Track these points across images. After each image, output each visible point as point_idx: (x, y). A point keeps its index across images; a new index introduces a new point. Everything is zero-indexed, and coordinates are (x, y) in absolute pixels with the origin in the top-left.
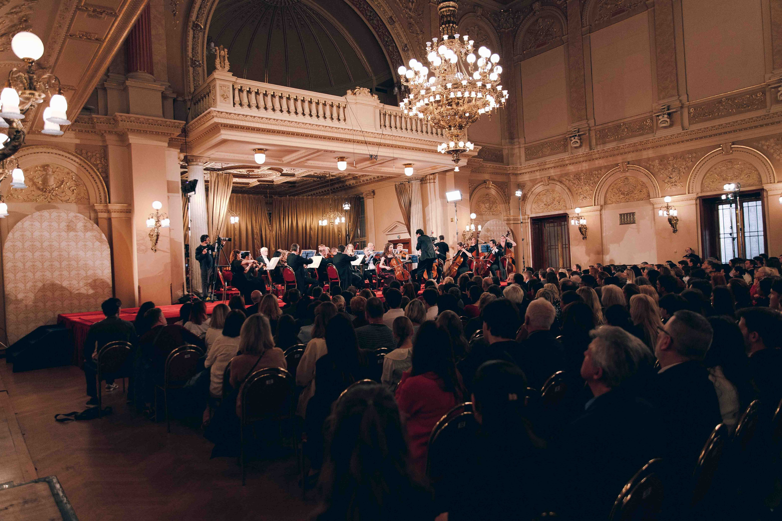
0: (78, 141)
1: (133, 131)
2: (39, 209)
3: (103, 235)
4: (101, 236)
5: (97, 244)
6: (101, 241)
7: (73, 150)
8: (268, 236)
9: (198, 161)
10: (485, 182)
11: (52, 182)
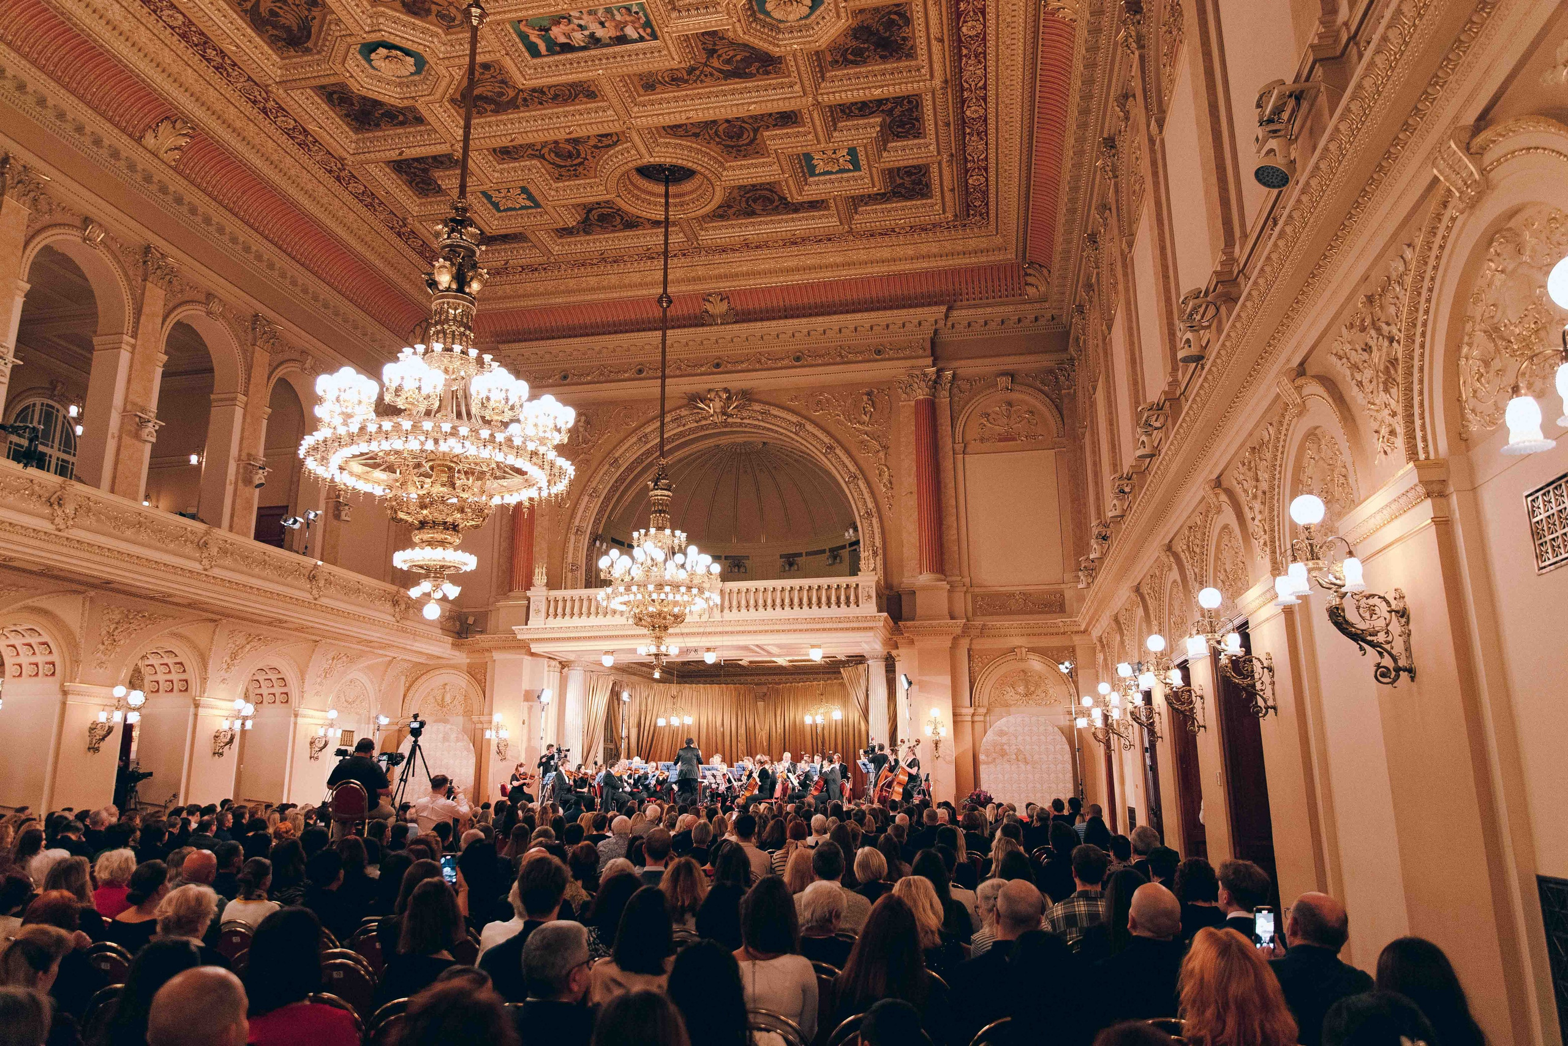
0: (468, 661)
1: (497, 648)
2: (435, 722)
3: (471, 745)
4: (469, 746)
5: (465, 753)
6: (468, 751)
7: (465, 668)
10: (1013, 650)
11: (448, 699)
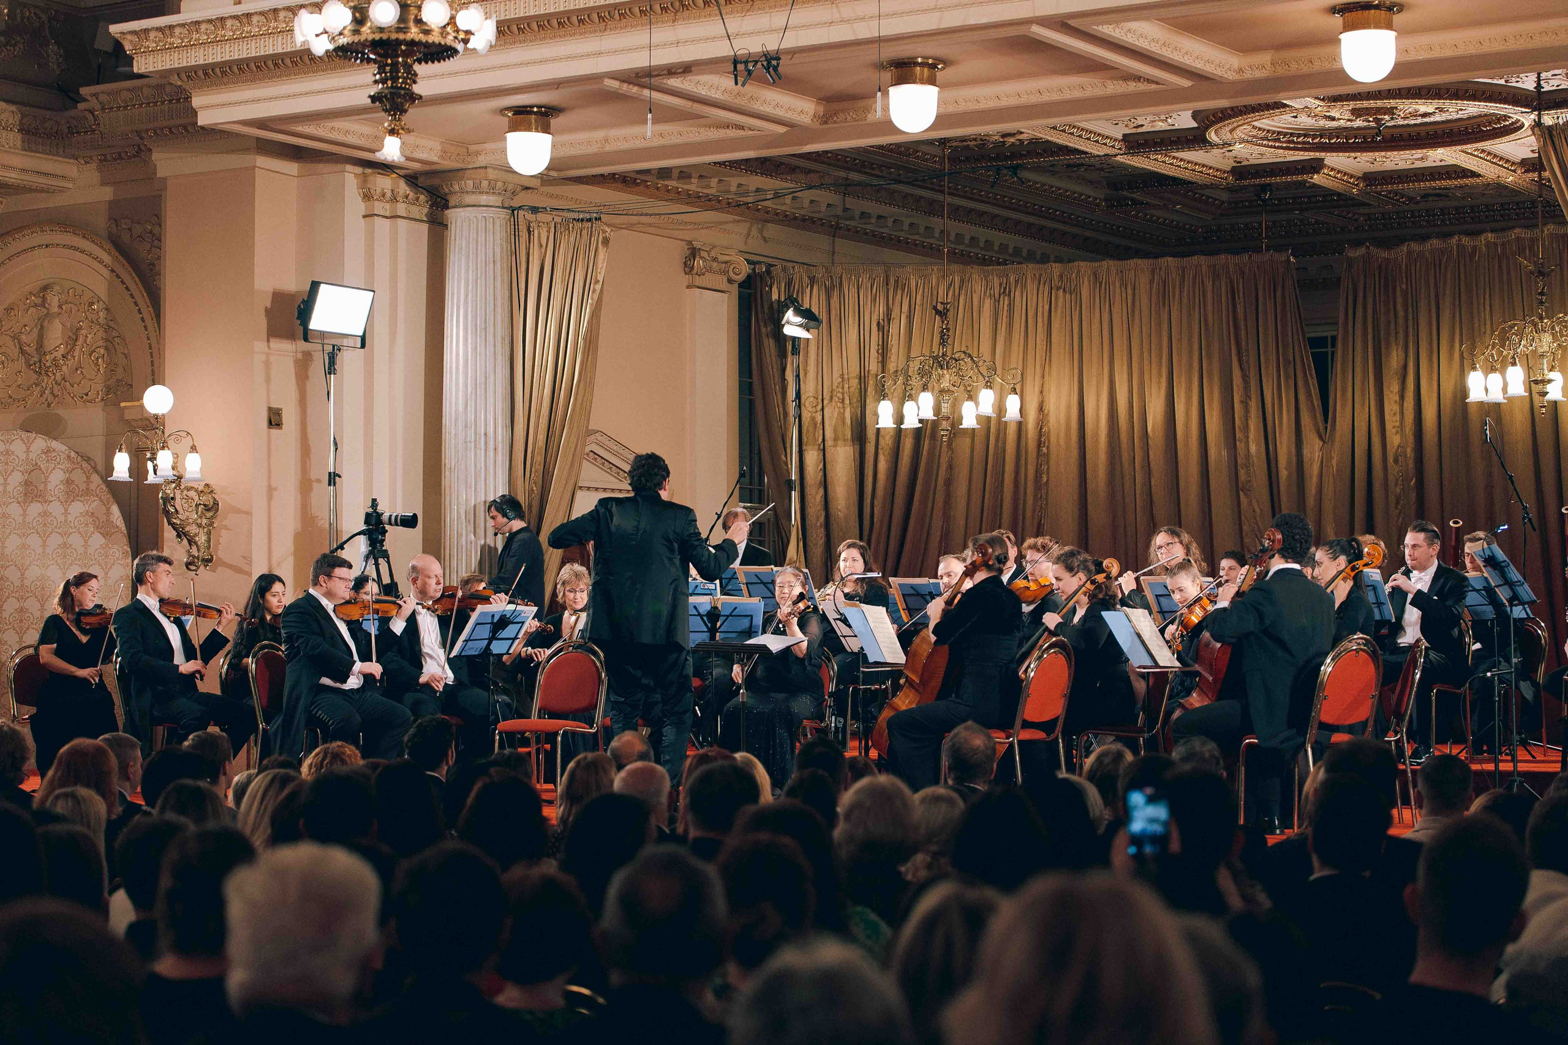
3: (115, 510)
4: (108, 512)
5: (98, 540)
6: (107, 531)
8: (1313, 470)
9: (456, 188)
11: (56, 335)
